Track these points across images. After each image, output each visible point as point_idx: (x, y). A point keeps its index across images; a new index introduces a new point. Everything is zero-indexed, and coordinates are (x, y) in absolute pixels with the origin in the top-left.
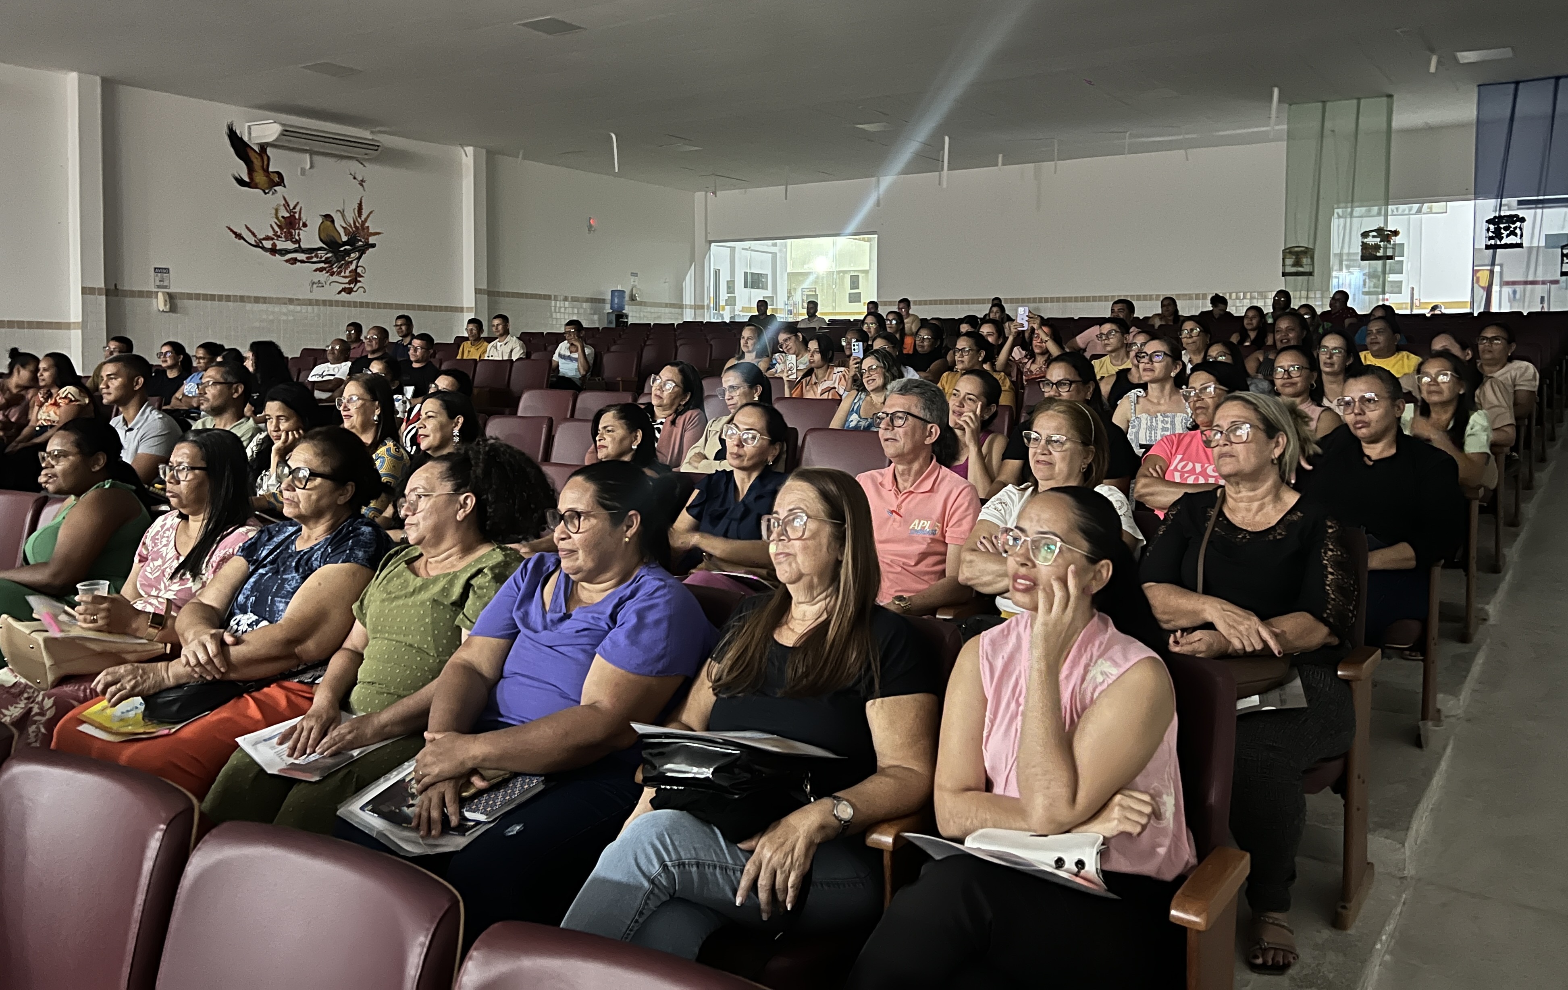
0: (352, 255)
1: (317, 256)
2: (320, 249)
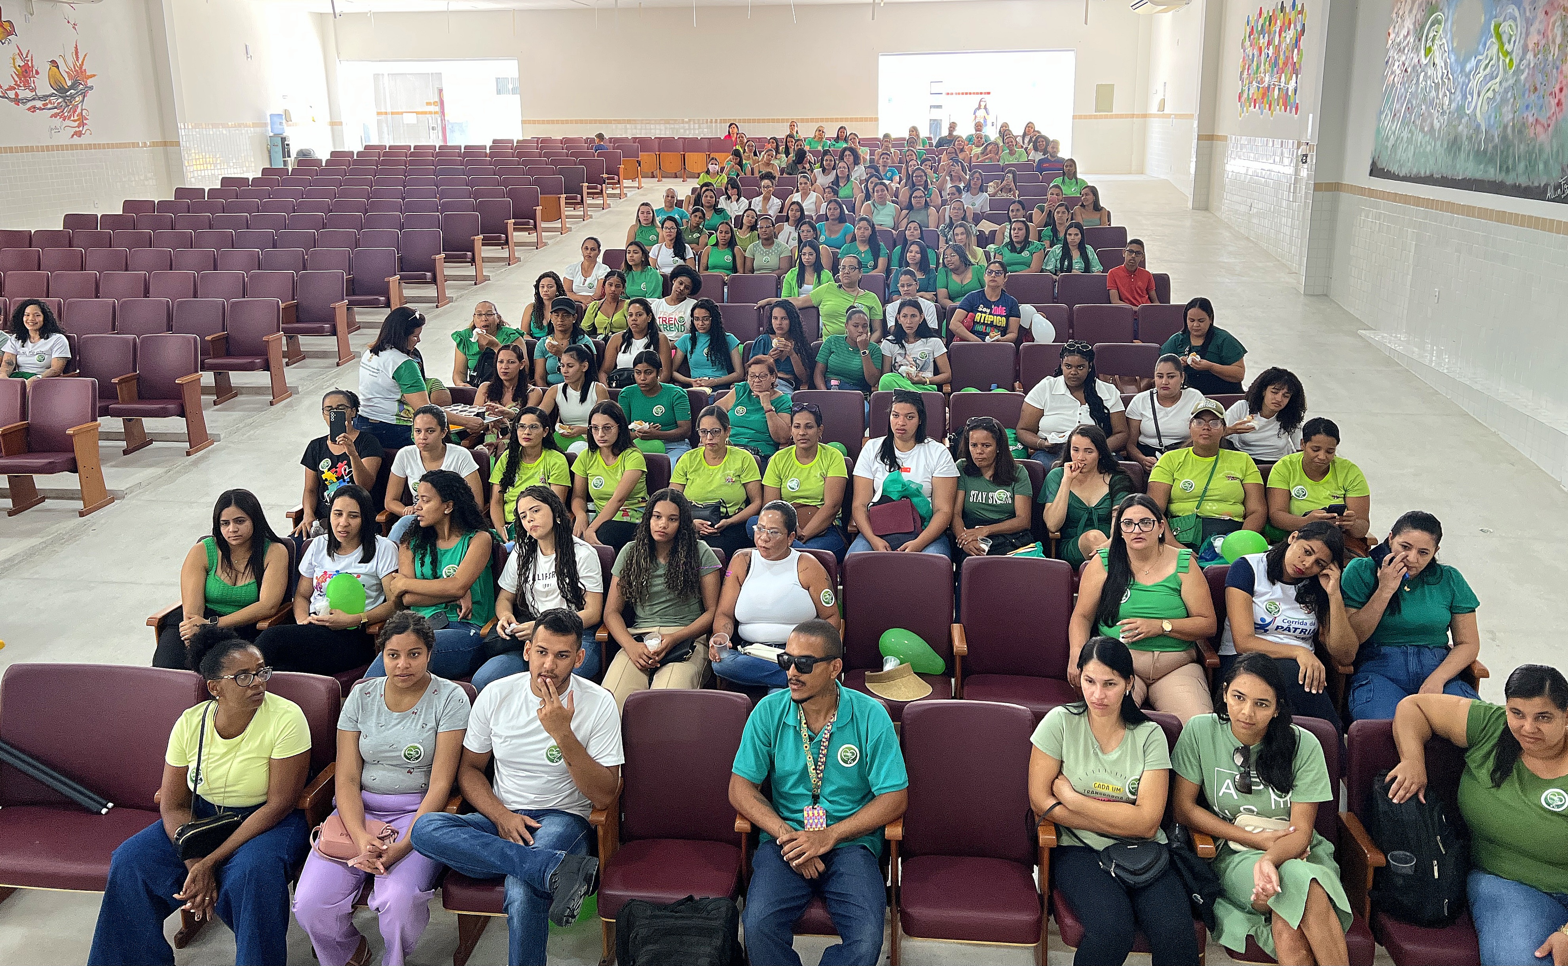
0: (77, 99)
1: (50, 102)
2: (51, 96)
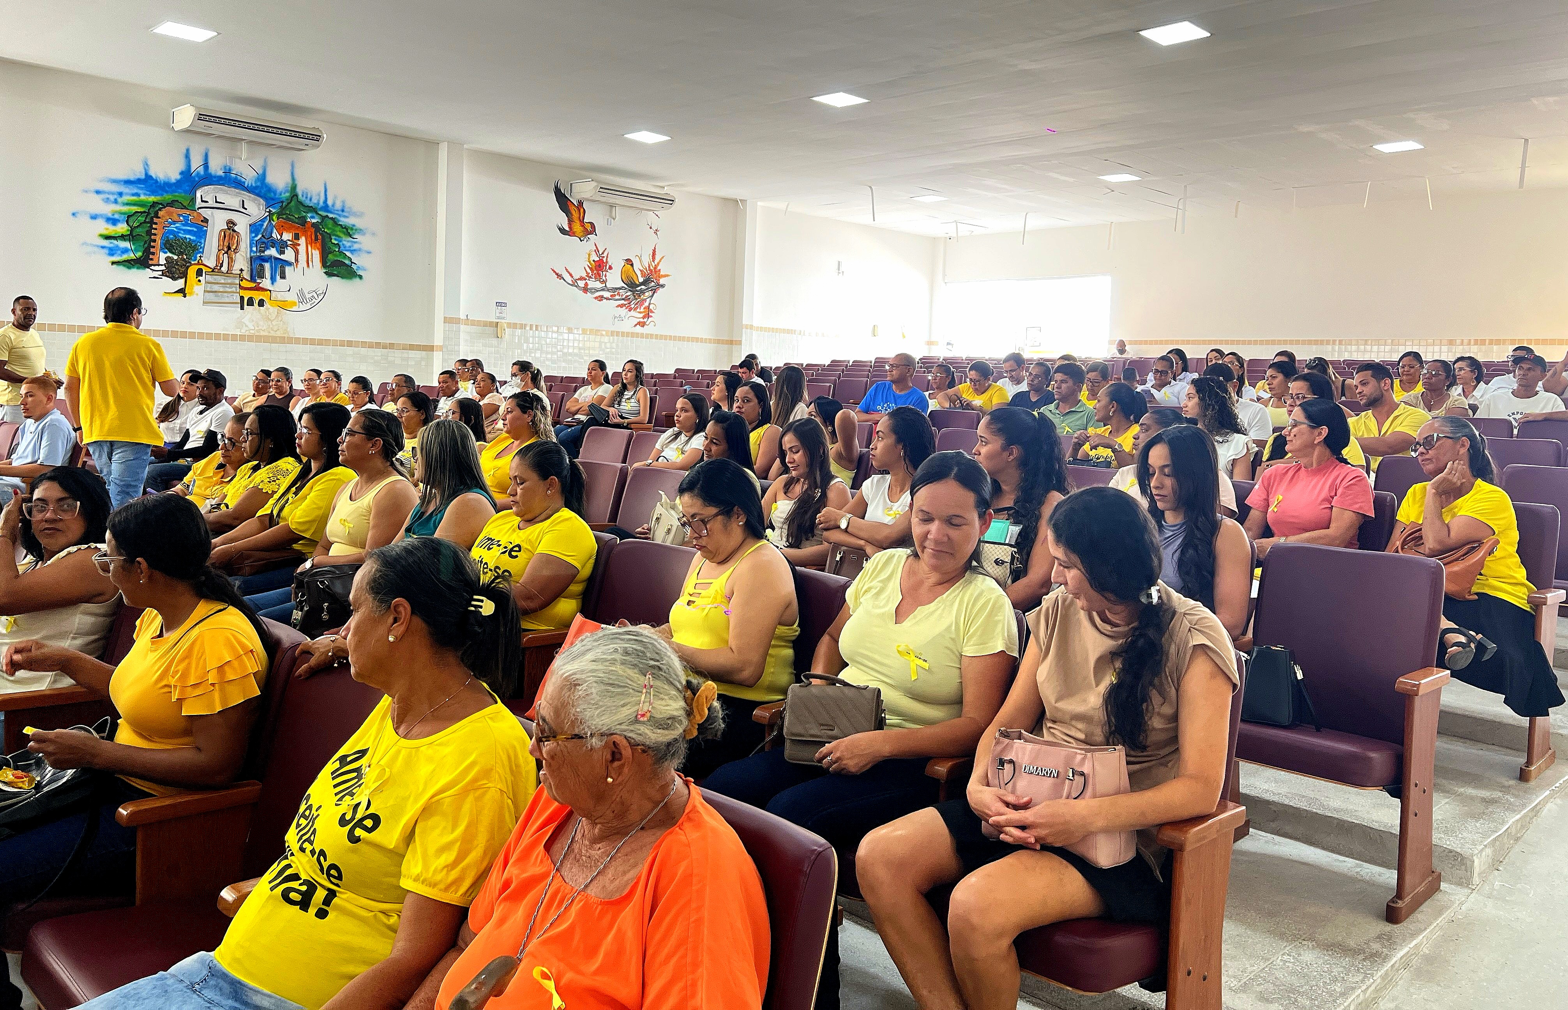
0: (647, 294)
1: (619, 294)
2: (621, 289)
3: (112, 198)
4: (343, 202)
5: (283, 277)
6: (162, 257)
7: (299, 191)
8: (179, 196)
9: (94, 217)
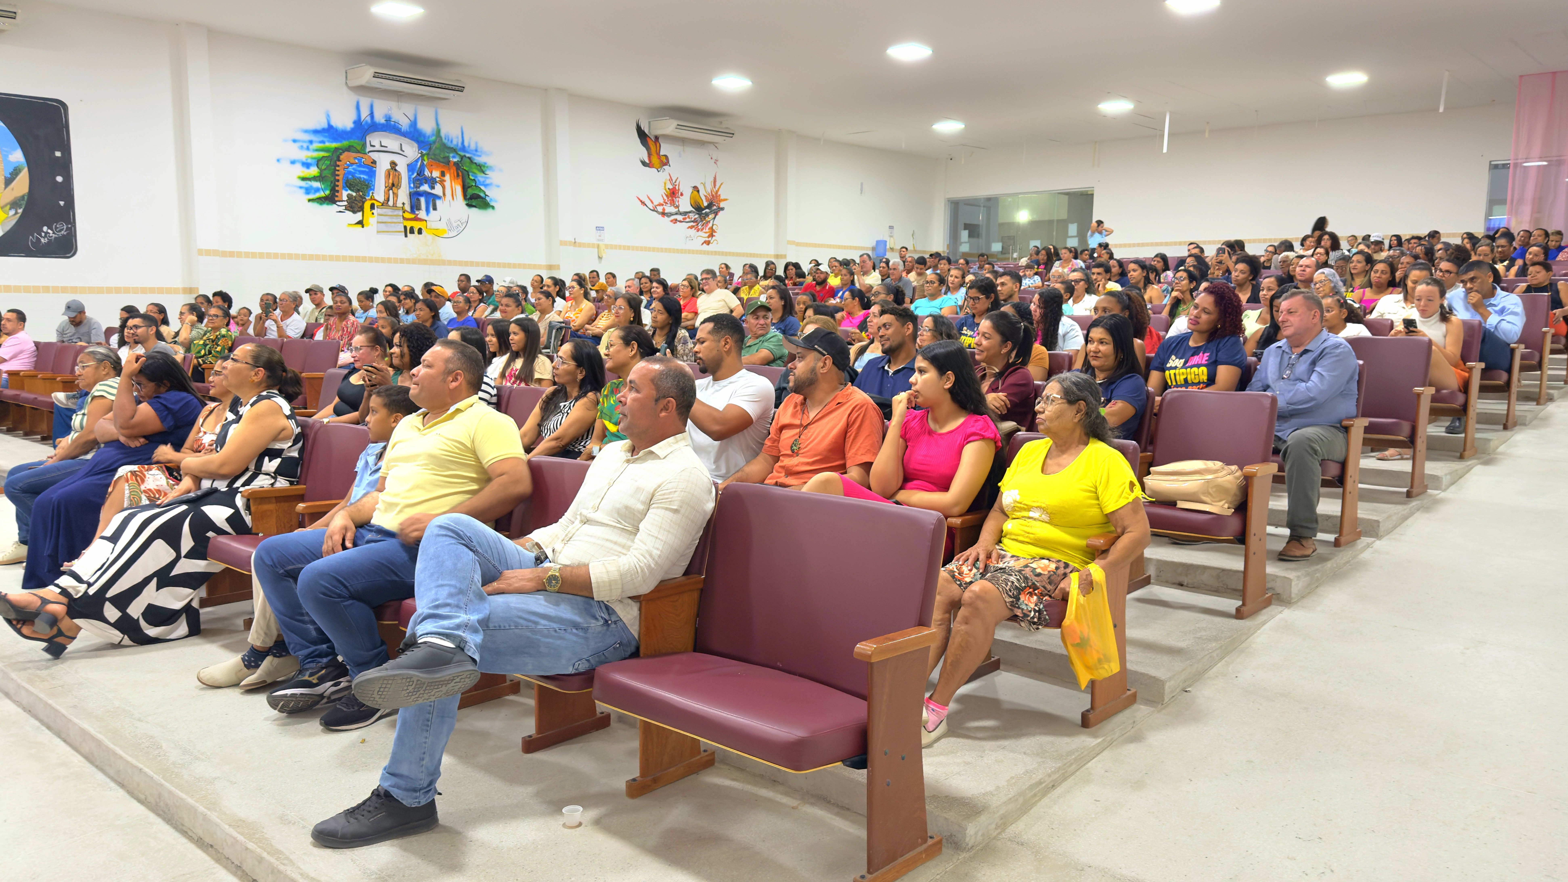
0: (710, 216)
1: (689, 217)
2: (690, 212)
3: (305, 145)
4: (476, 143)
5: (435, 209)
6: (345, 194)
7: (443, 134)
8: (354, 142)
9: (293, 162)
